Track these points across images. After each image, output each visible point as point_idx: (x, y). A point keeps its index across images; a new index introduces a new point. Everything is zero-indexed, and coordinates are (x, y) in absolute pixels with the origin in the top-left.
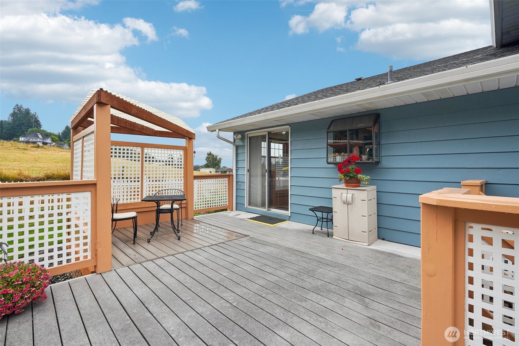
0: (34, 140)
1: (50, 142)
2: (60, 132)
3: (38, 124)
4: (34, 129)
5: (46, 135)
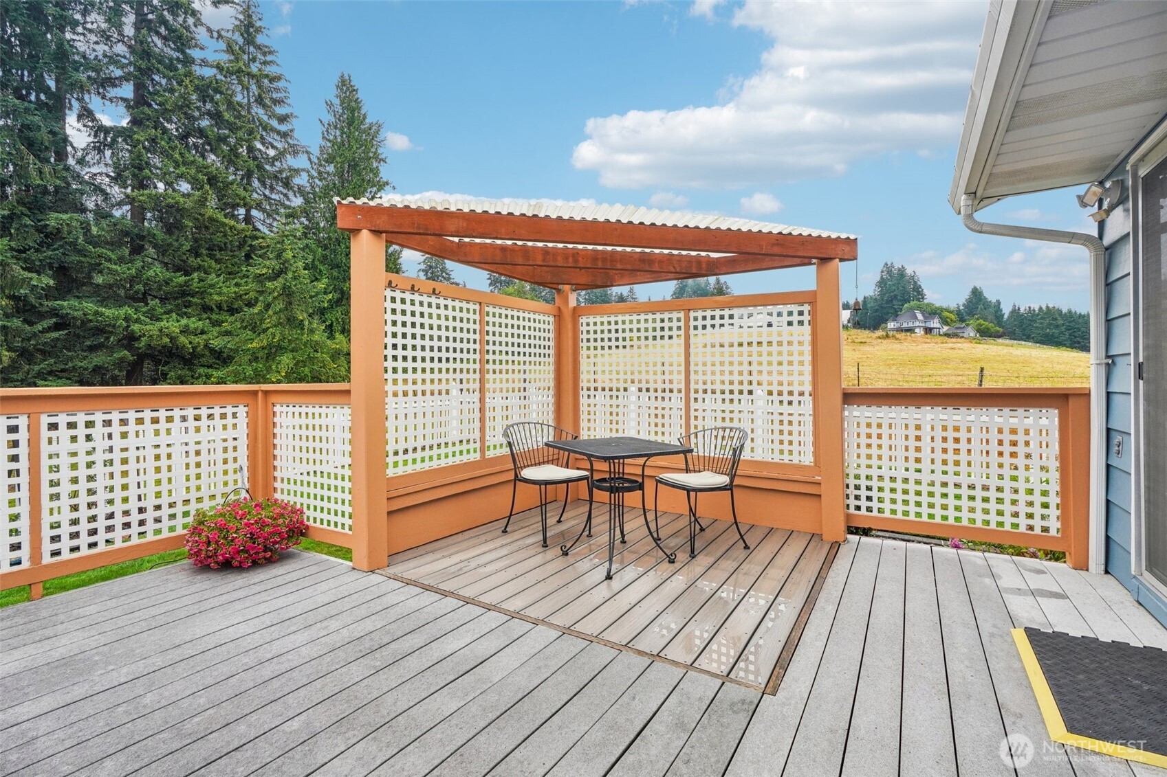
0: (911, 325)
1: (938, 325)
2: (961, 304)
3: (918, 292)
4: (912, 303)
5: (933, 312)
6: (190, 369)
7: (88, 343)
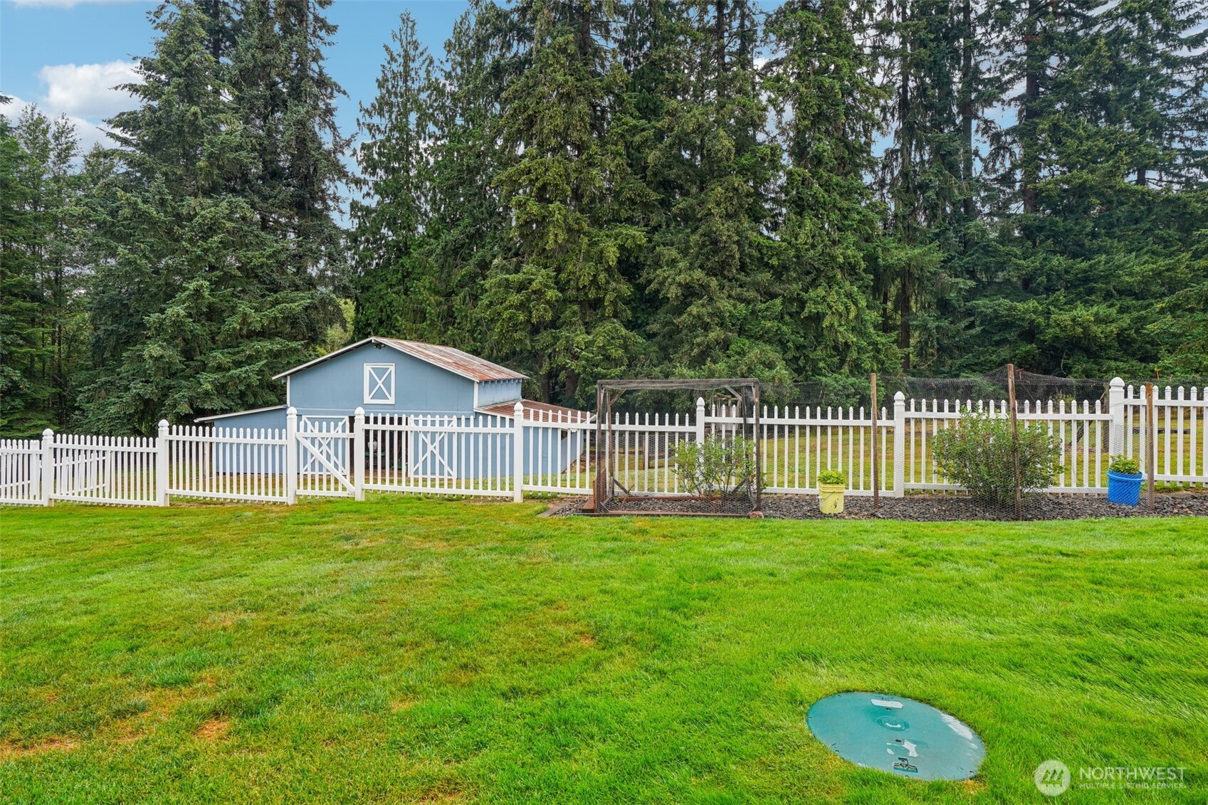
6: (1095, 363)
7: (996, 338)
